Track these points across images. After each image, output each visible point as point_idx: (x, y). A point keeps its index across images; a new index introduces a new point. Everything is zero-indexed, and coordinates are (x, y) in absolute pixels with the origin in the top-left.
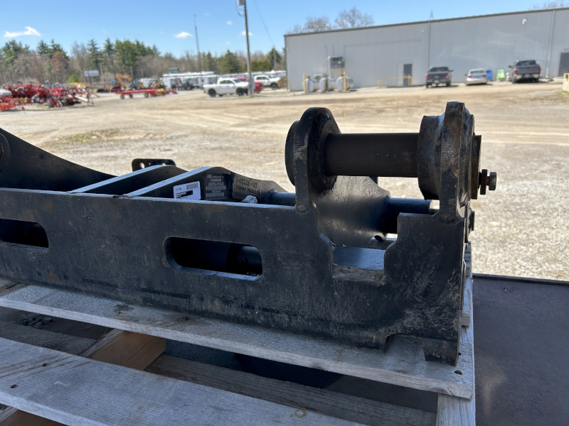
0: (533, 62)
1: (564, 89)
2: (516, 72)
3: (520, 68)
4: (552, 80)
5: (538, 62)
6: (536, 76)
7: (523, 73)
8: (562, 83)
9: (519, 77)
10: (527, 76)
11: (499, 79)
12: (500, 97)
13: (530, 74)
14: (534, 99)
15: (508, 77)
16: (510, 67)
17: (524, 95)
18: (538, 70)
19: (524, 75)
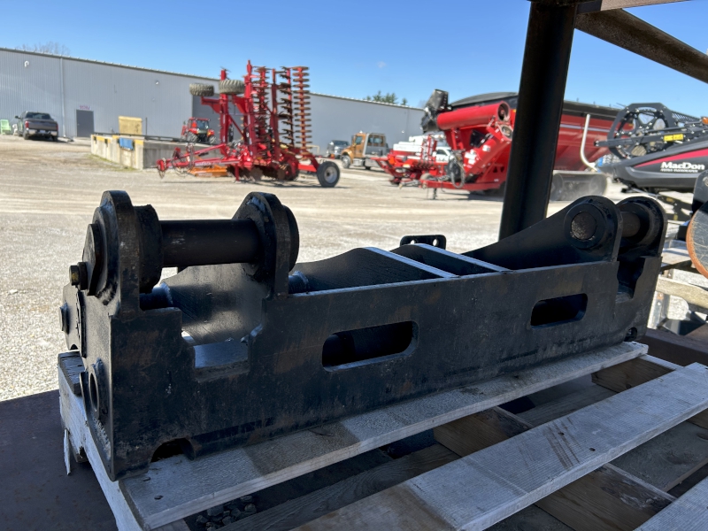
0: (47, 116)
1: (94, 152)
2: (28, 125)
3: (33, 122)
4: (72, 141)
5: (52, 117)
6: (54, 133)
7: (38, 127)
8: (90, 146)
9: (32, 132)
10: (43, 132)
11: (4, 131)
12: (20, 156)
13: (47, 131)
14: (65, 162)
15: (16, 130)
16: (17, 117)
17: (49, 155)
18: (55, 126)
19: (38, 130)
